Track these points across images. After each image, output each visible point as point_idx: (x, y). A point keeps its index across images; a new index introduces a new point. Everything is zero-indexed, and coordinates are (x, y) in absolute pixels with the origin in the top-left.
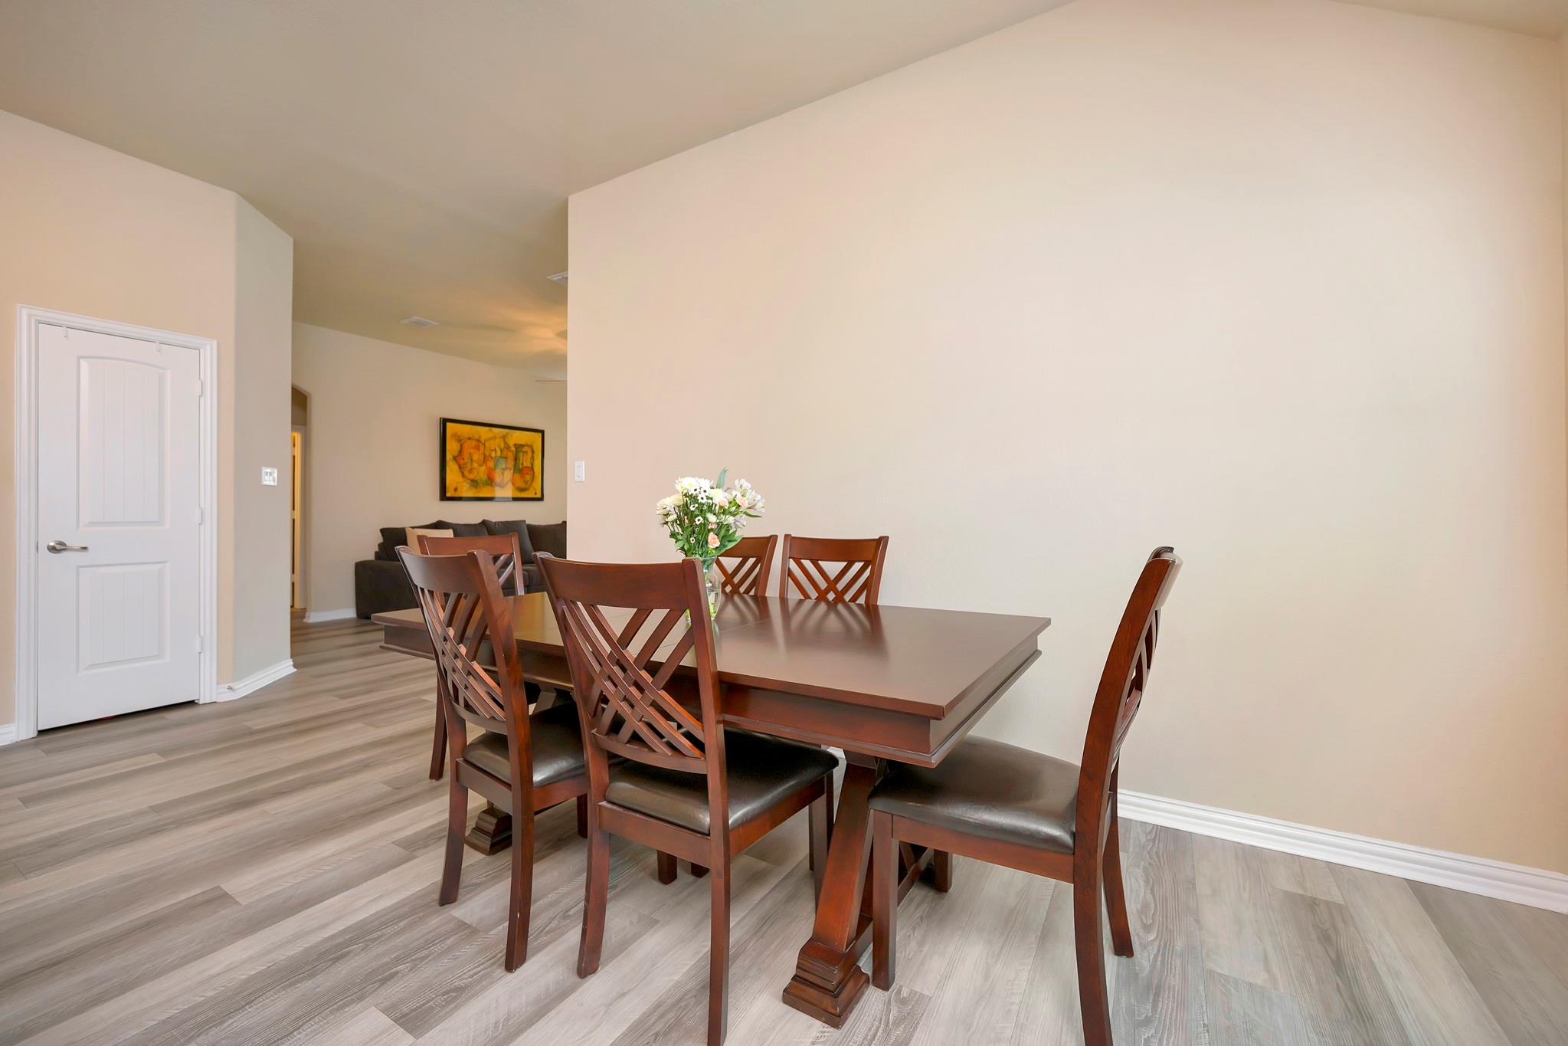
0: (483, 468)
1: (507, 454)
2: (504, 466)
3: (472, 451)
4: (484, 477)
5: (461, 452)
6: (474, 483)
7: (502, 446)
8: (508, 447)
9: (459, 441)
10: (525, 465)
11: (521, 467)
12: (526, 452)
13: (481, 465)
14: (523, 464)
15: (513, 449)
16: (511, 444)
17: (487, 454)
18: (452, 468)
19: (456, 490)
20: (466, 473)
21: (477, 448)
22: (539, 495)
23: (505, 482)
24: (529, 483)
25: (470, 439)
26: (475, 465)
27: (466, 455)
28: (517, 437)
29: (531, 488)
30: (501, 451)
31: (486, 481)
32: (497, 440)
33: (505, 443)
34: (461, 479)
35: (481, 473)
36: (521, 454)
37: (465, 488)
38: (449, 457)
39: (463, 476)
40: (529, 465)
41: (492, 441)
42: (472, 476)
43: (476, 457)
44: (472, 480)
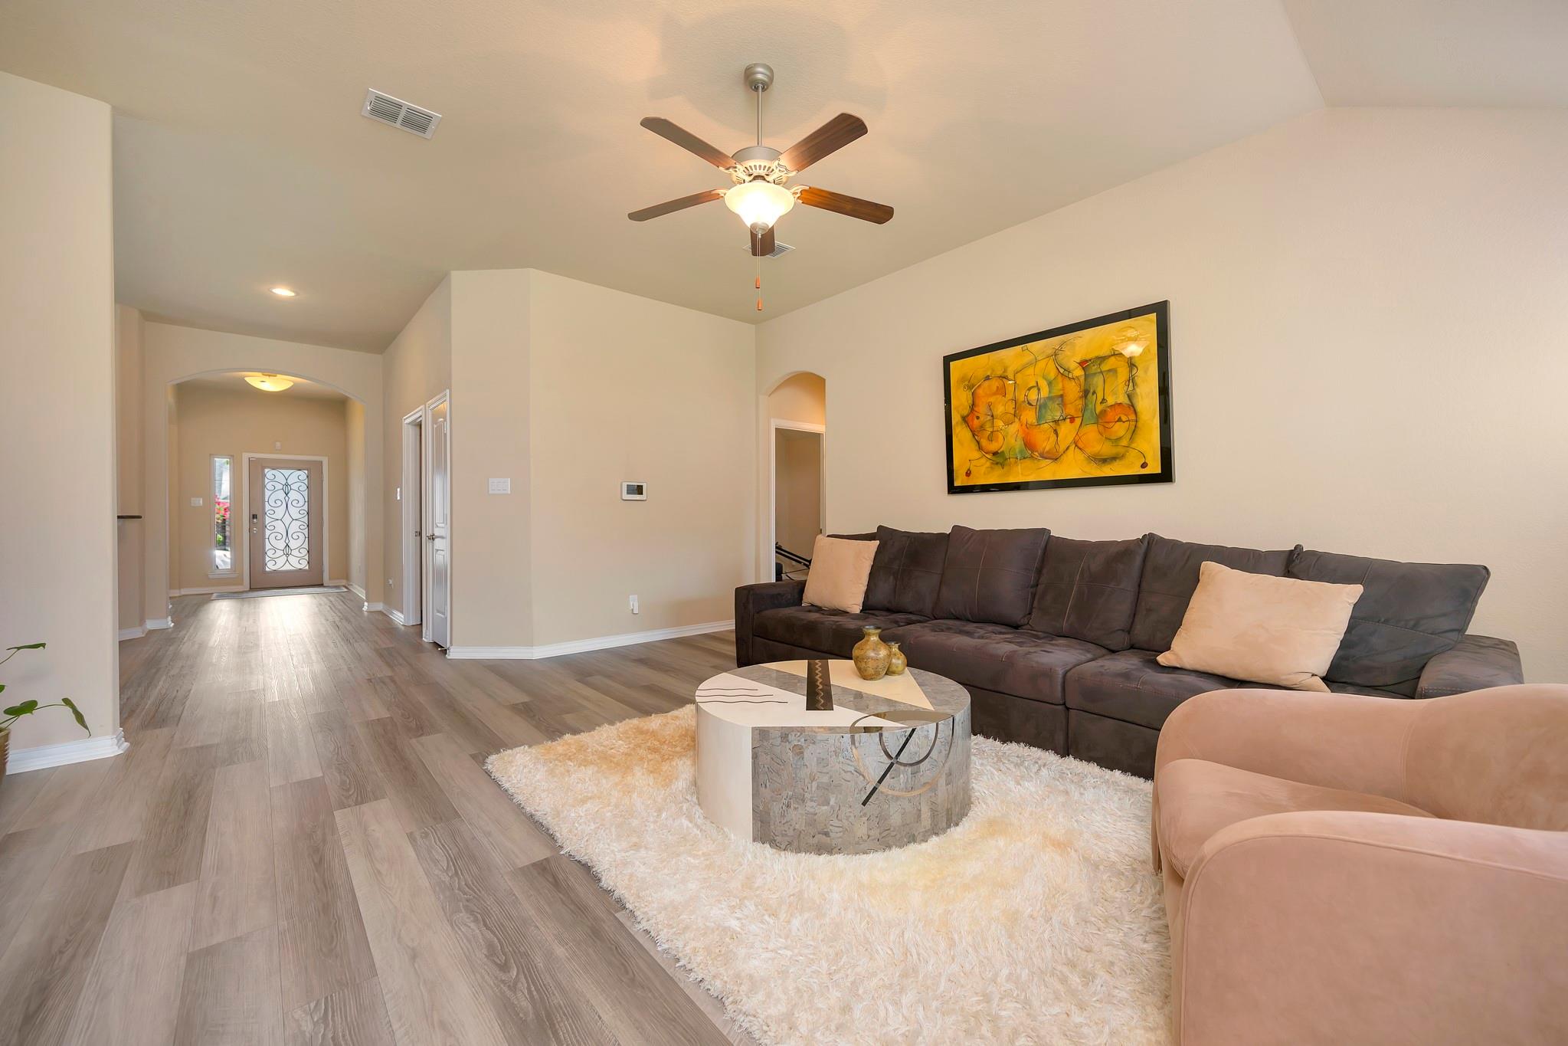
0: (1014, 428)
1: (1063, 389)
2: (1057, 415)
3: (992, 399)
4: (1018, 445)
5: (973, 406)
6: (998, 458)
7: (1052, 375)
8: (1064, 373)
9: (970, 387)
10: (1111, 401)
11: (1099, 408)
12: (1113, 371)
13: (1008, 423)
14: (1104, 400)
15: (1079, 372)
16: (1072, 363)
17: (1022, 398)
18: (961, 433)
19: (968, 474)
20: (984, 442)
21: (1002, 391)
22: (1155, 468)
23: (1063, 447)
24: (1124, 442)
25: (987, 378)
26: (999, 424)
27: (982, 409)
28: (1086, 343)
29: (1132, 455)
30: (1050, 384)
31: (1021, 452)
32: (1041, 365)
33: (1059, 366)
34: (976, 454)
35: (1010, 437)
36: (1098, 381)
37: (983, 469)
38: (956, 418)
39: (980, 448)
40: (1123, 399)
41: (1030, 371)
42: (994, 446)
43: (999, 410)
44: (995, 454)
